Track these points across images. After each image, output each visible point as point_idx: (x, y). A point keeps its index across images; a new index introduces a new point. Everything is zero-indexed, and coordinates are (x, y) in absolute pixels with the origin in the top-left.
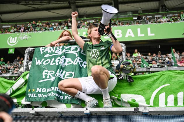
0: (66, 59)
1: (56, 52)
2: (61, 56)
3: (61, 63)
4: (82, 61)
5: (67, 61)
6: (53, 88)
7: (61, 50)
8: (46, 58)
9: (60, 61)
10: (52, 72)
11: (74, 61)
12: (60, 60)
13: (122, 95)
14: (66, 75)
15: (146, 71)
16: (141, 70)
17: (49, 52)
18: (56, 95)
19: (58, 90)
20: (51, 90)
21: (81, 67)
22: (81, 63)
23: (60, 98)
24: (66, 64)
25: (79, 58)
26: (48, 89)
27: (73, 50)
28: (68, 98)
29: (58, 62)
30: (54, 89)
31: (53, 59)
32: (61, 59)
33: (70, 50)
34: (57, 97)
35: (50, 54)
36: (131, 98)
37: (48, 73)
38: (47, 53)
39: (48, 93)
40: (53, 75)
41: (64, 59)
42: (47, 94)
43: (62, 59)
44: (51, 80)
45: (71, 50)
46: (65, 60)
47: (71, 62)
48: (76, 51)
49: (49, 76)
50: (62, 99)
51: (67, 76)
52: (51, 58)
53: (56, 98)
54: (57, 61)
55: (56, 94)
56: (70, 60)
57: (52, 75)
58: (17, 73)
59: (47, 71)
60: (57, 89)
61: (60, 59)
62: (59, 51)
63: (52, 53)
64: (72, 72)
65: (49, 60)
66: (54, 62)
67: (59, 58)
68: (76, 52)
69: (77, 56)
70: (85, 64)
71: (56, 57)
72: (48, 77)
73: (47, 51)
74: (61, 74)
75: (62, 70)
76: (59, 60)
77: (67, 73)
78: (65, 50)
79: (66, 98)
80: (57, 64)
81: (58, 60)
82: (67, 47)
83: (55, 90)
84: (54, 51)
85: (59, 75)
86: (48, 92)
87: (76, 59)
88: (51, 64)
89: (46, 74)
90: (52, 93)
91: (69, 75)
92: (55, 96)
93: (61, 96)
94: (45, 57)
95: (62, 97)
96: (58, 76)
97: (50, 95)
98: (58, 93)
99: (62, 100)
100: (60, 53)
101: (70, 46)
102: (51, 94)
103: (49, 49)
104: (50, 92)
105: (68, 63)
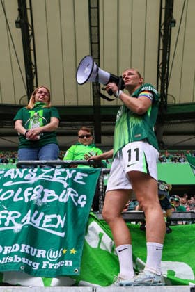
0: (46, 191)
1: (25, 178)
2: (34, 185)
3: (36, 198)
4: (77, 195)
5: (46, 195)
6: (17, 245)
7: (35, 175)
8: (6, 189)
9: (34, 195)
10: (17, 215)
11: (59, 196)
12: (33, 193)
14: (45, 222)
15: (190, 217)
16: (181, 215)
17: (12, 178)
18: (24, 261)
19: (27, 251)
20: (13, 250)
21: (76, 204)
22: (76, 199)
23: (33, 265)
24: (45, 200)
25: (70, 190)
26: (6, 248)
27: (57, 176)
28: (48, 266)
29: (29, 197)
30: (20, 249)
31: (20, 190)
32: (35, 191)
33: (53, 176)
34: (26, 265)
35: (14, 180)
36: (166, 267)
37: (7, 215)
38: (9, 178)
39: (6, 256)
40: (18, 221)
41: (40, 191)
42: (4, 259)
43: (37, 190)
44: (12, 230)
45: (55, 175)
46: (43, 194)
47: (54, 197)
48: (63, 178)
49: (10, 221)
50: (37, 268)
51: (47, 223)
52: (15, 188)
53: (22, 268)
54: (26, 194)
55: (24, 259)
56: (53, 193)
57: (15, 219)
59: (6, 212)
60: (27, 249)
61: (32, 191)
62: (32, 176)
63: (18, 179)
64: (57, 215)
65: (12, 192)
66: (21, 195)
67: (31, 189)
68: (64, 180)
69: (65, 187)
70: (83, 200)
71: (24, 187)
72: (7, 224)
73: (9, 176)
74: (35, 219)
75: (36, 212)
76: (31, 193)
77: (47, 217)
78: (42, 175)
79: (44, 267)
80: (27, 200)
81: (29, 192)
82: (47, 171)
83: (22, 250)
84: (21, 176)
85: (31, 221)
86: (5, 253)
87: (65, 191)
88: (15, 199)
89: (4, 217)
90: (16, 256)
91: (50, 220)
92: (21, 262)
93: (34, 263)
94: (5, 187)
95: (38, 264)
96: (28, 222)
97: (12, 260)
98: (28, 256)
99: (36, 270)
100: (33, 180)
101: (52, 169)
102: (13, 259)
103: (13, 172)
104: (10, 255)
105: (49, 198)
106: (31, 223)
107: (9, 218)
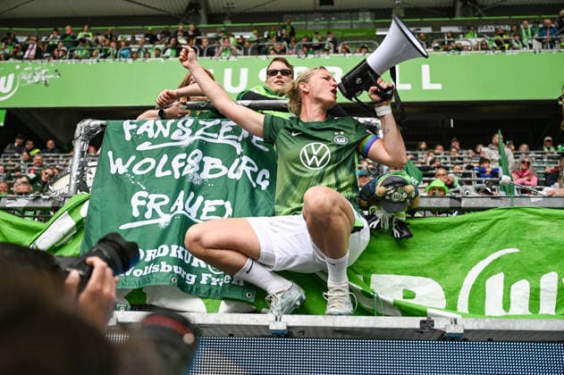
0: (205, 159)
1: (173, 137)
2: (188, 150)
3: (191, 171)
4: (256, 169)
5: (207, 168)
6: (165, 247)
7: (189, 131)
8: (141, 155)
9: (188, 167)
10: (163, 200)
11: (229, 169)
12: (186, 164)
13: (373, 277)
14: (205, 211)
15: (448, 205)
16: (434, 203)
17: (150, 136)
18: (176, 271)
19: (180, 256)
20: (159, 255)
21: (254, 185)
22: (254, 175)
23: (188, 279)
24: (205, 175)
25: (245, 159)
26: (149, 252)
27: (225, 134)
28: (209, 281)
29: (181, 170)
30: (170, 252)
31: (165, 158)
32: (189, 160)
33: (219, 134)
34: (179, 276)
35: (153, 141)
36: (401, 285)
37: (148, 200)
38: (145, 137)
39: (149, 264)
40: (166, 209)
41: (198, 159)
42: (146, 268)
43: (192, 158)
44: (158, 224)
45: (222, 131)
46: (201, 164)
47: (220, 170)
48: (236, 137)
49: (153, 210)
50: (192, 281)
51: (209, 214)
52: (157, 155)
53: (174, 280)
54: (176, 164)
55: (176, 268)
56: (218, 163)
57: (161, 207)
58: (49, 199)
59: (144, 194)
60: (179, 252)
61: (185, 160)
62: (184, 133)
63: (161, 139)
64: (225, 201)
65: (153, 162)
66: (168, 166)
67: (183, 156)
68: (237, 140)
69: (239, 153)
70: (264, 178)
71: (172, 152)
72: (148, 215)
73: (146, 133)
74: (190, 205)
75: (192, 194)
76: (183, 164)
77: (208, 203)
78: (201, 131)
79: (204, 281)
80: (177, 176)
81: (181, 161)
82: (210, 124)
83: (173, 254)
84: (166, 134)
85: (184, 209)
86: (148, 259)
87: (237, 161)
88: (159, 174)
89: (143, 203)
90: (163, 264)
91: (214, 209)
92: (172, 272)
93: (189, 275)
94: (140, 152)
95: (194, 277)
96: (180, 211)
97: (157, 270)
98: (181, 263)
99: (192, 286)
100: (187, 140)
101: (218, 121)
102: (160, 268)
103: (152, 126)
104: (155, 261)
105: (212, 171)
106: (185, 213)
107: (151, 205)
